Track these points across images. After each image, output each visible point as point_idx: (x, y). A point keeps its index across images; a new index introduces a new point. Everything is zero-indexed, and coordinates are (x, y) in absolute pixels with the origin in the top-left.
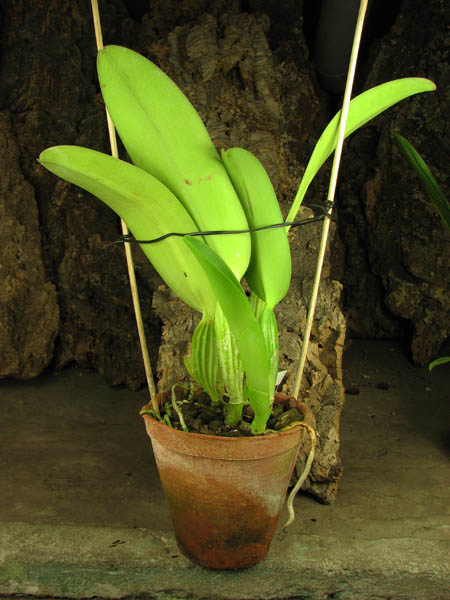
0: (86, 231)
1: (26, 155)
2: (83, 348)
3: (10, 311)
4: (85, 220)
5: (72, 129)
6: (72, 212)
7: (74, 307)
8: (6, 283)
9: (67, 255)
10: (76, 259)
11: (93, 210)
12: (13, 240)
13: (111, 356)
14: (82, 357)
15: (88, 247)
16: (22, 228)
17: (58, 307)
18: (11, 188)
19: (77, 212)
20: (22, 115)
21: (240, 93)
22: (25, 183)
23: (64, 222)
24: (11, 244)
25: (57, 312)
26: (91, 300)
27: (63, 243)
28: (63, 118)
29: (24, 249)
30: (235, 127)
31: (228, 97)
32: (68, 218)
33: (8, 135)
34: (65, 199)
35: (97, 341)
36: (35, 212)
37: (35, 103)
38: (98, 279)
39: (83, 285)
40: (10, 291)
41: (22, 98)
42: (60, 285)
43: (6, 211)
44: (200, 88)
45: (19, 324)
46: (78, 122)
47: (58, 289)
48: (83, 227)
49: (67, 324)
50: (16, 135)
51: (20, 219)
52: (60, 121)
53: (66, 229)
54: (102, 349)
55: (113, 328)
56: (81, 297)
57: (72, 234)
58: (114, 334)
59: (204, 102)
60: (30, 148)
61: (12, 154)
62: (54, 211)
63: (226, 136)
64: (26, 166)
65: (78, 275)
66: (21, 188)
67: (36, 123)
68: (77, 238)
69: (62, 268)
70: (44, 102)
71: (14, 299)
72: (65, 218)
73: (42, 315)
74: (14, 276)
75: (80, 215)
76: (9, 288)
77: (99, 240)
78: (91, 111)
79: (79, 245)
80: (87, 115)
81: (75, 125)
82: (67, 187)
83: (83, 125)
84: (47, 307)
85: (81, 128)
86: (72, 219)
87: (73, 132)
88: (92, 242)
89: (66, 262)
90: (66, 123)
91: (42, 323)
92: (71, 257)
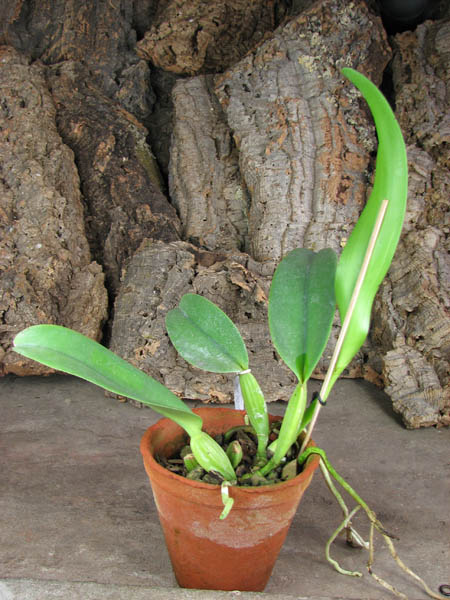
1: (63, 113)
3: (53, 297)
5: (112, 81)
6: (117, 180)
8: (48, 265)
9: (113, 229)
10: (124, 235)
11: (140, 177)
12: (54, 216)
15: (136, 220)
16: (64, 199)
18: (48, 153)
19: (122, 179)
20: (55, 67)
22: (64, 147)
23: (107, 191)
24: (51, 219)
28: (102, 68)
29: (65, 225)
32: (113, 187)
33: (42, 91)
34: (108, 164)
36: (76, 179)
37: (69, 51)
40: (52, 275)
41: (54, 47)
43: (44, 180)
45: (64, 313)
46: (118, 73)
47: (105, 269)
48: (130, 196)
50: (50, 90)
51: (60, 189)
53: (110, 199)
57: (118, 205)
60: (67, 105)
61: (47, 113)
62: (96, 178)
64: (63, 125)
66: (60, 152)
67: (72, 76)
68: (124, 210)
70: (79, 50)
71: (57, 284)
72: (109, 185)
73: (89, 301)
74: (56, 257)
75: (126, 182)
76: (51, 271)
77: (149, 212)
78: (131, 60)
79: (127, 218)
80: (128, 65)
81: (114, 75)
82: (110, 150)
83: (123, 77)
84: (94, 292)
85: (121, 80)
86: (118, 187)
87: (113, 84)
88: (142, 213)
89: (113, 237)
90: (105, 74)
91: (89, 311)
92: (118, 232)
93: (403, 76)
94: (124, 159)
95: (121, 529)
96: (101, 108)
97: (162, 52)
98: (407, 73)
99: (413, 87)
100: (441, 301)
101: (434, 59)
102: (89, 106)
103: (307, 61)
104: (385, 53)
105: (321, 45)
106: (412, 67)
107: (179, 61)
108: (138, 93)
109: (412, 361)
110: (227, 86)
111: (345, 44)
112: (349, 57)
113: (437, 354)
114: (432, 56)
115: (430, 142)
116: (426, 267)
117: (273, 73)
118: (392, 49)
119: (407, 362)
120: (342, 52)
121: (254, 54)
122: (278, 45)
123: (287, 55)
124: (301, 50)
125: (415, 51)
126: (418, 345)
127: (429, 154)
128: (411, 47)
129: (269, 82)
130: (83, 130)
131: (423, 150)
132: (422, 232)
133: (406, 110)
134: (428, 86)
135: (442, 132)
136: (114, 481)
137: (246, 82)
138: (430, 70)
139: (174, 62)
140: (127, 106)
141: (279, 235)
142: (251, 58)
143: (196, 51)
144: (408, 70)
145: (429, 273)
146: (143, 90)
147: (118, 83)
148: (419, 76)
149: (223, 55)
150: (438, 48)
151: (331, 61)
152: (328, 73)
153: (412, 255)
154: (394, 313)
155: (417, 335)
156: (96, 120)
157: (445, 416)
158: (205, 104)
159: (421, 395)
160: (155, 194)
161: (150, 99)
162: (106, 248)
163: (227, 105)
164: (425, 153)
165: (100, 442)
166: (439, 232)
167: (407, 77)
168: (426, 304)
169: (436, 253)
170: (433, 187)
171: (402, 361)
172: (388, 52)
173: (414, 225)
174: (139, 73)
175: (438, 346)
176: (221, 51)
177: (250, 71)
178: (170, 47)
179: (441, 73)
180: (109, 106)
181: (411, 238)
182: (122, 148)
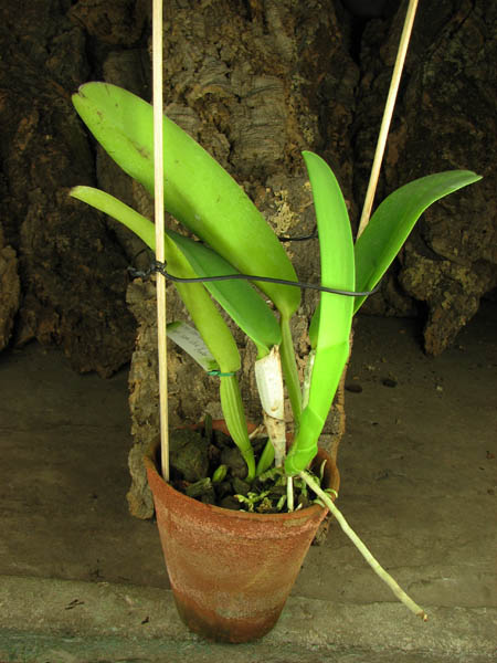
0: (54, 183)
2: (46, 328)
4: (53, 169)
7: (37, 277)
13: (79, 338)
14: (45, 338)
17: (18, 277)
21: (245, 26)
25: (17, 284)
26: (57, 270)
27: (26, 197)
30: (236, 68)
31: (230, 29)
35: (64, 320)
38: (67, 243)
39: (48, 250)
42: (21, 249)
44: (197, 15)
49: (29, 297)
52: (26, 38)
54: (70, 330)
55: (82, 305)
56: (46, 265)
58: (84, 312)
59: (201, 34)
63: (225, 79)
65: (44, 236)
69: (25, 228)
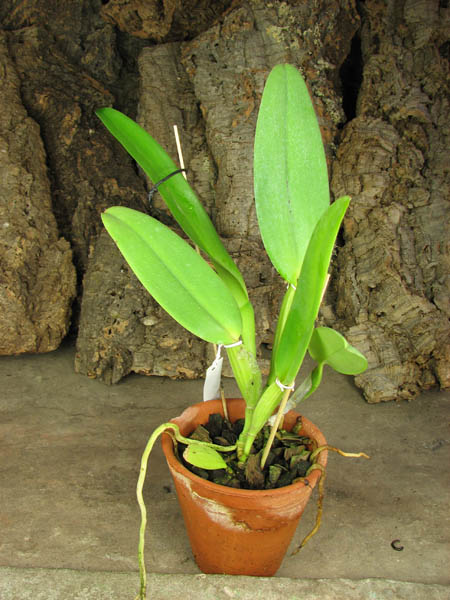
1: (28, 83)
3: (21, 277)
5: (76, 47)
6: (84, 153)
8: (16, 245)
9: (81, 204)
10: (91, 210)
11: (107, 150)
12: (20, 193)
15: (103, 194)
16: (30, 176)
18: (12, 128)
19: (89, 152)
20: (17, 33)
22: (29, 121)
23: (74, 165)
24: (18, 197)
28: (66, 33)
29: (32, 203)
32: (80, 160)
33: (6, 61)
34: (75, 137)
36: (42, 154)
37: (32, 15)
40: (20, 254)
41: (16, 10)
43: (9, 155)
45: (33, 291)
46: (83, 38)
47: (73, 245)
48: (97, 170)
50: (14, 59)
51: (26, 165)
53: (76, 172)
57: (85, 179)
60: (31, 74)
61: (11, 85)
62: (63, 151)
64: (28, 97)
66: (25, 126)
67: (36, 43)
68: (91, 184)
70: (43, 14)
71: (25, 262)
72: (76, 159)
73: (58, 280)
74: (24, 236)
75: (93, 155)
76: (19, 251)
77: (116, 187)
78: (96, 24)
79: (94, 193)
80: (93, 29)
81: (79, 41)
82: (76, 122)
83: (88, 42)
84: (62, 270)
85: (87, 46)
86: (84, 160)
87: (78, 51)
88: (108, 188)
89: (80, 213)
90: (70, 39)
91: (58, 289)
92: (85, 207)
93: (371, 46)
94: (91, 131)
95: (93, 510)
96: (67, 77)
97: (127, 17)
98: (375, 43)
99: (381, 58)
100: (403, 278)
101: (402, 30)
102: (54, 76)
103: (274, 32)
104: (353, 22)
105: (289, 15)
106: (380, 37)
107: (145, 27)
108: (104, 58)
109: (374, 337)
110: (194, 56)
111: (313, 13)
112: (317, 27)
113: (397, 330)
114: (401, 26)
115: (397, 116)
116: (389, 244)
117: (240, 43)
118: (361, 17)
119: (369, 338)
120: (311, 21)
121: (222, 23)
122: (245, 15)
123: (255, 25)
124: (269, 20)
125: (384, 20)
126: (380, 321)
127: (396, 128)
128: (380, 15)
129: (236, 53)
130: (48, 101)
131: (389, 123)
132: (386, 209)
133: (373, 83)
134: (396, 57)
135: (408, 106)
136: (86, 462)
137: (213, 52)
138: (398, 40)
139: (141, 28)
140: (93, 72)
141: (245, 209)
142: (219, 27)
143: (162, 15)
144: (376, 40)
145: (391, 249)
146: (109, 56)
147: (83, 49)
148: (387, 46)
149: (190, 19)
150: (406, 18)
151: (299, 31)
152: (296, 44)
153: (376, 231)
154: (357, 289)
155: (378, 311)
156: (61, 91)
157: (404, 391)
158: (172, 73)
159: (382, 371)
160: (122, 167)
161: (116, 64)
162: (73, 224)
163: (195, 75)
164: (391, 127)
165: (71, 422)
166: (402, 208)
167: (375, 46)
168: (388, 281)
169: (400, 229)
170: (398, 162)
171: (365, 336)
172: (356, 20)
173: (379, 200)
174: (104, 38)
175: (400, 322)
176: (189, 15)
177: (217, 41)
178: (136, 12)
179: (409, 44)
180: (74, 74)
181: (375, 214)
182: (89, 119)
